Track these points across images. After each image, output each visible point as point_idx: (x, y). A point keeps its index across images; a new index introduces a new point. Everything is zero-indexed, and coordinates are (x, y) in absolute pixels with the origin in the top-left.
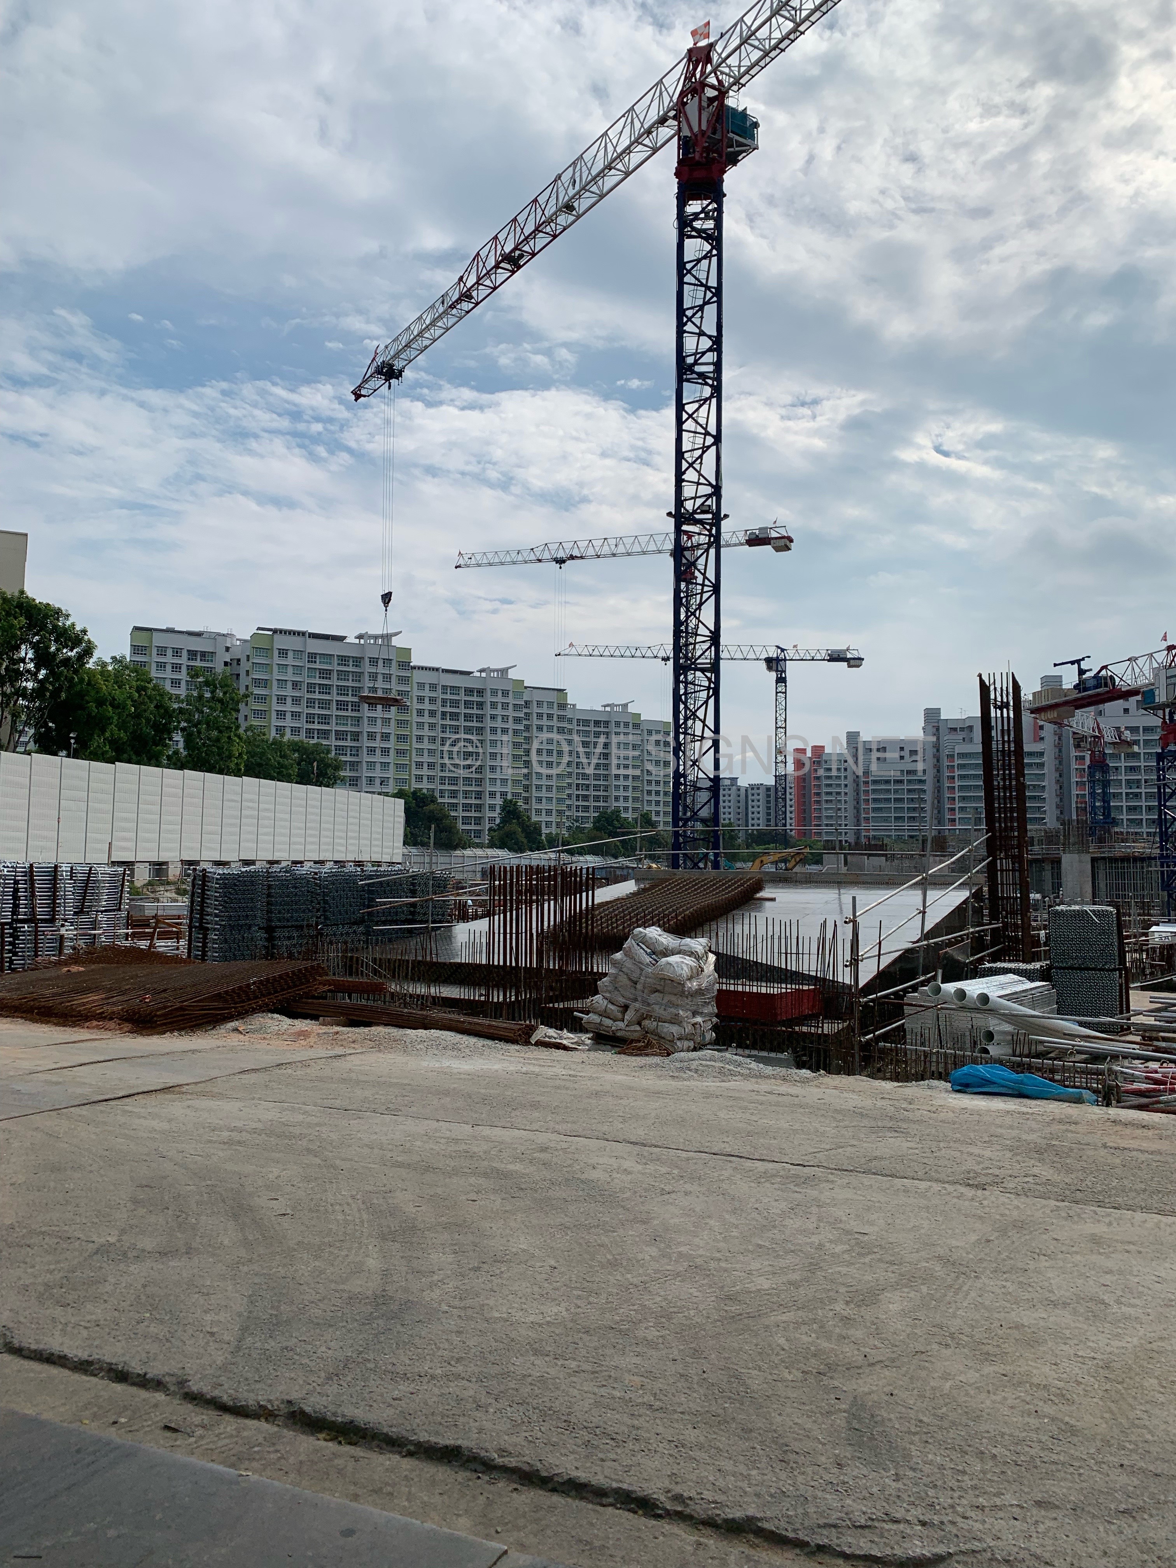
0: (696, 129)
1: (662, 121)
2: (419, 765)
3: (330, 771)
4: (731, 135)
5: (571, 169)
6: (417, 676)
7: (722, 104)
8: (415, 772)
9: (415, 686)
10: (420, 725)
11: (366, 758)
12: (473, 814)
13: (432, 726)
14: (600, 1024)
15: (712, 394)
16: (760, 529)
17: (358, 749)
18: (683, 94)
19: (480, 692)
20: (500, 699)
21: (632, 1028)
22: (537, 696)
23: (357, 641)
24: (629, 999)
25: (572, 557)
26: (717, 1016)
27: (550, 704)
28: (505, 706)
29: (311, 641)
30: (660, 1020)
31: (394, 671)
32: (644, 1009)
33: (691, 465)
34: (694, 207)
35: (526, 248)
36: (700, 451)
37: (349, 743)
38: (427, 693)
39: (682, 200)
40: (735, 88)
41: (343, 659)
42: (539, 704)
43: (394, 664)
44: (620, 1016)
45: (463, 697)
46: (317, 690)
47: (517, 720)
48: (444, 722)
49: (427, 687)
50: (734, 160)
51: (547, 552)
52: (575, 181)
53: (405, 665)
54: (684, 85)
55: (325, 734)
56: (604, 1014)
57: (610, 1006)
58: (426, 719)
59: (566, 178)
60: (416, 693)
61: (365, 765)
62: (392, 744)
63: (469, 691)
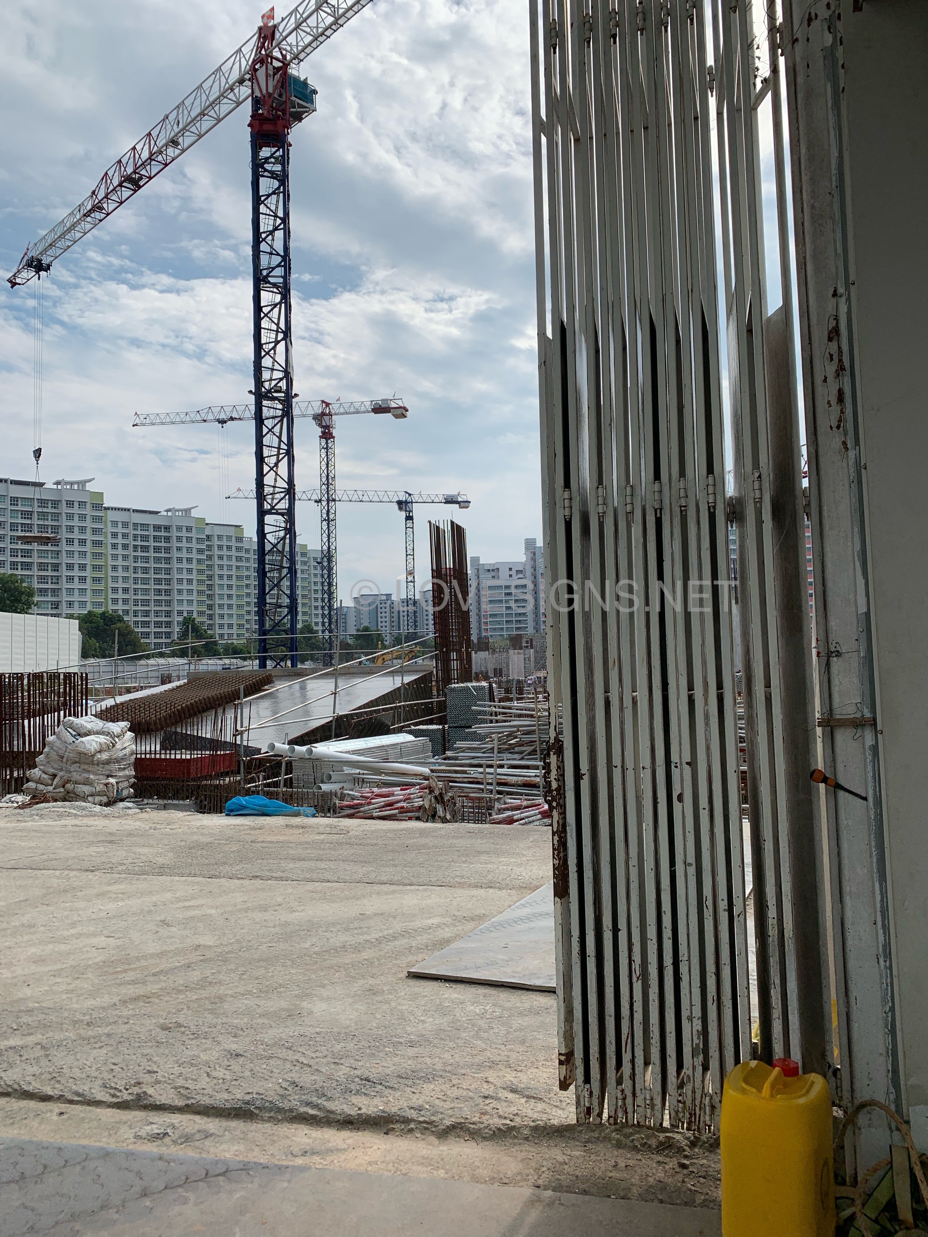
0: (264, 92)
1: (241, 81)
2: (115, 590)
3: (24, 598)
4: (293, 98)
5: (175, 111)
6: (112, 516)
7: (285, 73)
8: (111, 596)
9: (109, 524)
10: (115, 557)
11: (65, 585)
12: (163, 630)
13: (125, 557)
14: (36, 789)
15: (281, 300)
16: (382, 400)
17: (58, 577)
18: (255, 62)
19: (167, 528)
20: (184, 534)
21: (58, 790)
22: (218, 531)
23: (55, 487)
24: (57, 769)
25: (232, 419)
26: (135, 777)
27: (229, 538)
28: (189, 540)
29: (12, 487)
30: (76, 783)
31: (88, 511)
32: (67, 776)
33: (267, 353)
34: (265, 152)
35: (143, 172)
36: (273, 344)
37: (50, 573)
38: (120, 530)
39: (256, 147)
40: (296, 61)
41: (43, 502)
42: (220, 537)
43: (88, 506)
44: (50, 782)
45: (151, 533)
46: (20, 528)
47: (200, 551)
48: (136, 554)
49: (120, 525)
50: (299, 118)
51: (210, 414)
52: (179, 122)
53: (98, 506)
54: (255, 55)
55: (27, 566)
56: (39, 781)
57: (44, 776)
58: (120, 551)
59: (172, 117)
60: (110, 529)
61: (64, 591)
62: (88, 573)
63: (157, 528)
